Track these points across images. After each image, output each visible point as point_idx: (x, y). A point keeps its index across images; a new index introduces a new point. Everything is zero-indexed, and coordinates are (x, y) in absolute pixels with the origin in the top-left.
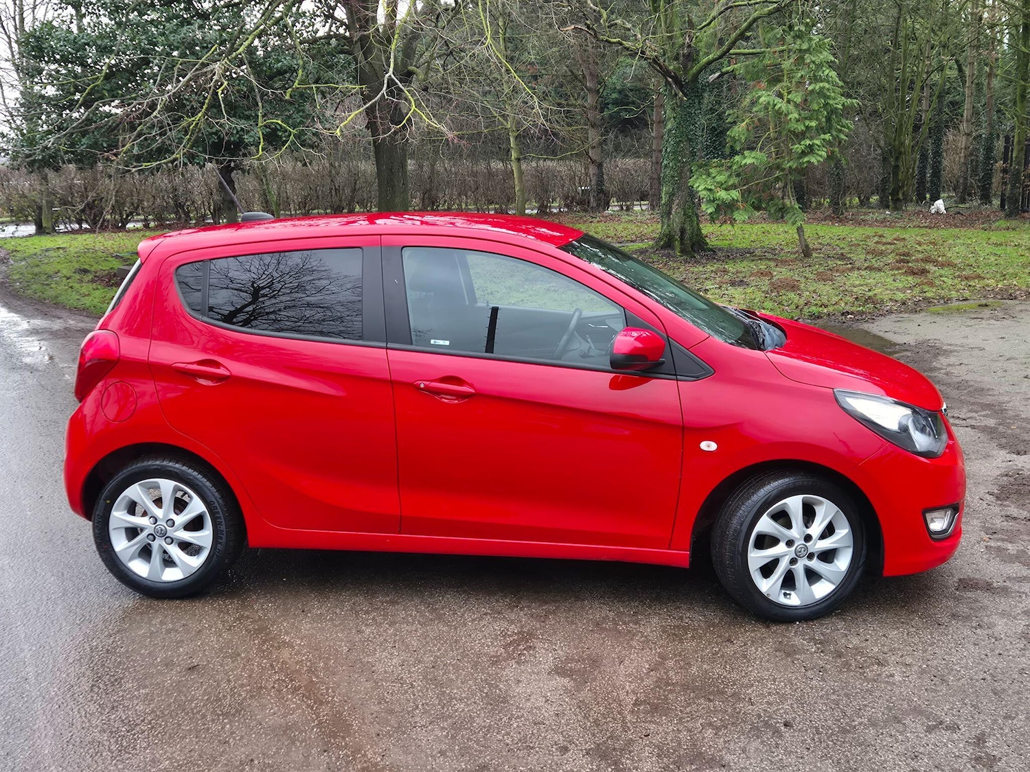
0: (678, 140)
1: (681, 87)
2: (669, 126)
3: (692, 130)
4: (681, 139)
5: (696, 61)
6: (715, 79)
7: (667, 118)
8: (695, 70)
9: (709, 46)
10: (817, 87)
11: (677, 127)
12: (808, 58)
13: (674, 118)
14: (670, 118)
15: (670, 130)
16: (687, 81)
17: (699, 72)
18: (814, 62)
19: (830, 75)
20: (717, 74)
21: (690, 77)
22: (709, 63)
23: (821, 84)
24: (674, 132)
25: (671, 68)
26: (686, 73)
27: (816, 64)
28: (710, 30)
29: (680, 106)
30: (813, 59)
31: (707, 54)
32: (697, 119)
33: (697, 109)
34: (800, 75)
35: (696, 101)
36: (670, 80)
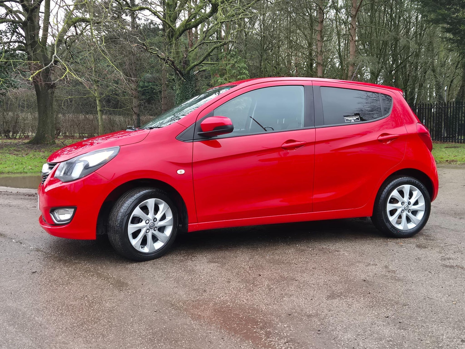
0: (181, 98)
1: (182, 76)
2: (177, 92)
3: (187, 94)
4: (183, 98)
5: (188, 65)
6: (197, 73)
7: (176, 89)
8: (188, 68)
9: (194, 59)
10: (241, 77)
11: (181, 93)
12: (237, 65)
13: (180, 89)
14: (178, 89)
15: (178, 94)
16: (185, 73)
17: (190, 69)
18: (239, 67)
19: (246, 72)
20: (197, 72)
21: (186, 72)
22: (195, 66)
23: (243, 76)
24: (180, 95)
25: (178, 67)
26: (184, 70)
27: (240, 68)
28: (194, 53)
29: (182, 84)
30: (239, 65)
31: (193, 63)
32: (189, 90)
33: (190, 86)
34: (234, 72)
35: (189, 82)
36: (178, 72)
